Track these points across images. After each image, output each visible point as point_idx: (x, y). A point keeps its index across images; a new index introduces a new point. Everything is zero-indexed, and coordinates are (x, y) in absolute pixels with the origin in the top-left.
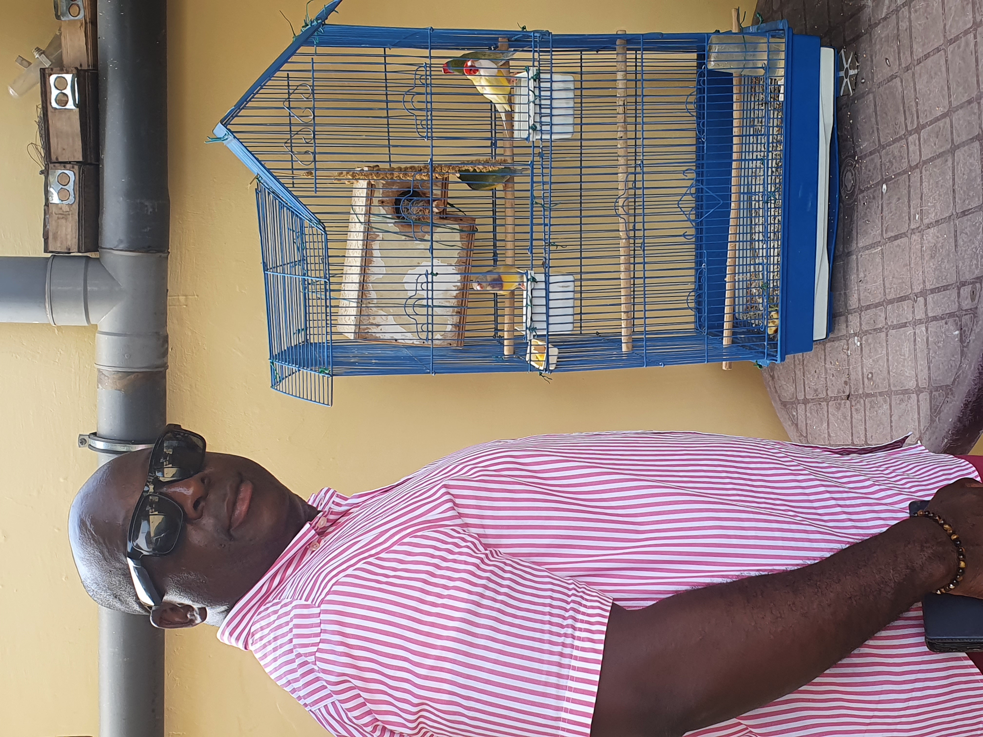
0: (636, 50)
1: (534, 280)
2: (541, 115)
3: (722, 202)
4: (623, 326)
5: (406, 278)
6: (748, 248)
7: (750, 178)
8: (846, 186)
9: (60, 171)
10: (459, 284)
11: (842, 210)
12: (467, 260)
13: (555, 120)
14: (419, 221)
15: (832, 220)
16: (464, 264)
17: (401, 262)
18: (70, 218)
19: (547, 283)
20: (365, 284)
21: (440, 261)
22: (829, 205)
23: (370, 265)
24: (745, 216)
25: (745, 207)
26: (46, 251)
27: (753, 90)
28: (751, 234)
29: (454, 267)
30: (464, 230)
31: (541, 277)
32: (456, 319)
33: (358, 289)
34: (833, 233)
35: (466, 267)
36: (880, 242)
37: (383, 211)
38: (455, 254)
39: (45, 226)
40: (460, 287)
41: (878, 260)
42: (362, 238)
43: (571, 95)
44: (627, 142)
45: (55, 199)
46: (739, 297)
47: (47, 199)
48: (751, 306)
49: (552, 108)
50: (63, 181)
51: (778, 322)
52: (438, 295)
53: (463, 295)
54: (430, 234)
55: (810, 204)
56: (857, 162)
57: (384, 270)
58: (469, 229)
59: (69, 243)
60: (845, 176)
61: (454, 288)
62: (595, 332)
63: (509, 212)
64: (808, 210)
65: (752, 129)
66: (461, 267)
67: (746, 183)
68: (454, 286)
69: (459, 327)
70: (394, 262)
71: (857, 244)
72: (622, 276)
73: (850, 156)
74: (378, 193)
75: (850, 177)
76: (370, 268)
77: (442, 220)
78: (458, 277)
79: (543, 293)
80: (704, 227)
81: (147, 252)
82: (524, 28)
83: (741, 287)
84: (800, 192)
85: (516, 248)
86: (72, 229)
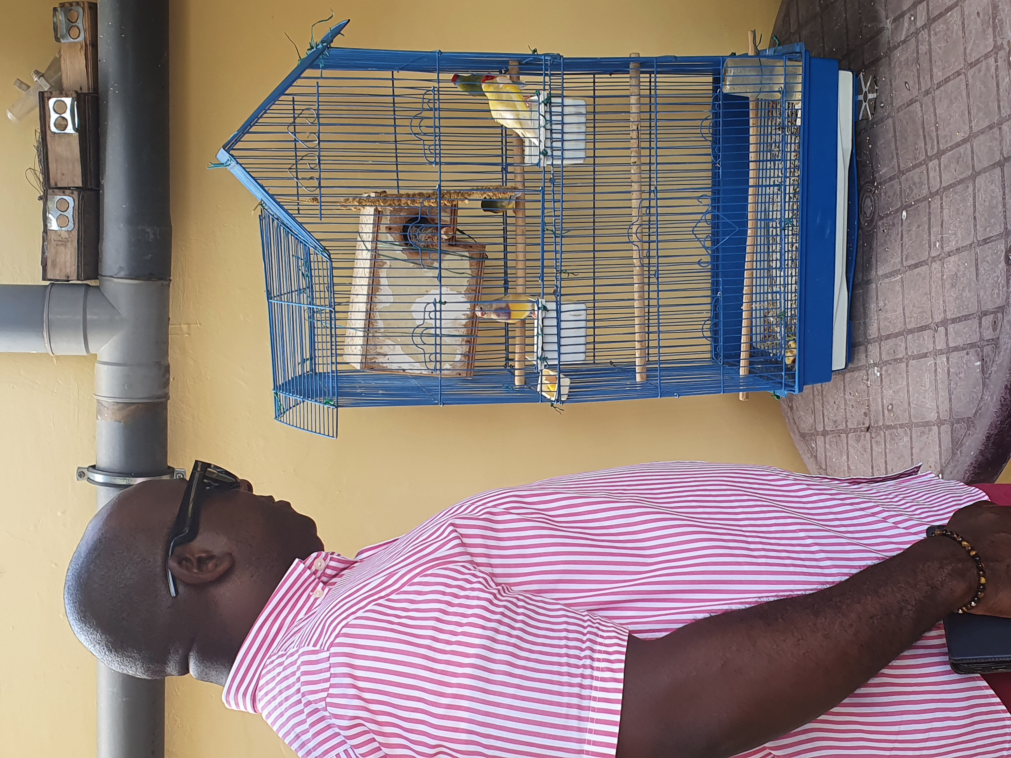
0: (650, 73)
1: (545, 309)
2: (552, 140)
3: (738, 229)
4: (637, 356)
5: (414, 307)
6: (766, 275)
7: (767, 204)
8: (865, 213)
9: (59, 197)
10: (468, 313)
11: (861, 237)
12: (477, 288)
13: (567, 145)
14: (427, 248)
15: (851, 247)
16: (474, 292)
17: (408, 290)
18: (69, 244)
19: (559, 311)
20: (372, 313)
21: (448, 289)
22: (847, 231)
23: (377, 293)
24: (762, 243)
25: (762, 234)
26: (44, 279)
27: (770, 114)
28: (769, 261)
29: (463, 296)
30: (474, 256)
31: (552, 306)
32: (465, 349)
33: (364, 318)
34: (852, 260)
35: (475, 296)
36: (899, 270)
37: (390, 238)
38: (465, 282)
39: (43, 253)
40: (470, 316)
41: (898, 288)
42: (368, 266)
43: (583, 119)
44: (640, 168)
45: (54, 225)
47: (45, 226)
48: (769, 334)
49: (563, 133)
50: (62, 207)
51: (796, 352)
52: (446, 323)
53: (473, 323)
54: (439, 261)
55: (828, 231)
56: (877, 187)
57: (391, 299)
58: (479, 256)
59: (68, 270)
60: (864, 202)
61: (463, 317)
62: (609, 361)
63: (520, 239)
64: (827, 237)
65: (769, 154)
66: (470, 296)
67: (763, 209)
68: (464, 315)
69: (469, 356)
70: (401, 290)
71: (876, 272)
72: (636, 304)
73: (869, 182)
74: (386, 220)
75: (870, 204)
76: (377, 296)
77: (451, 247)
78: (467, 306)
79: (554, 322)
80: (720, 254)
81: (149, 280)
82: (535, 51)
83: (758, 316)
84: (818, 218)
85: (527, 275)
86: (71, 258)
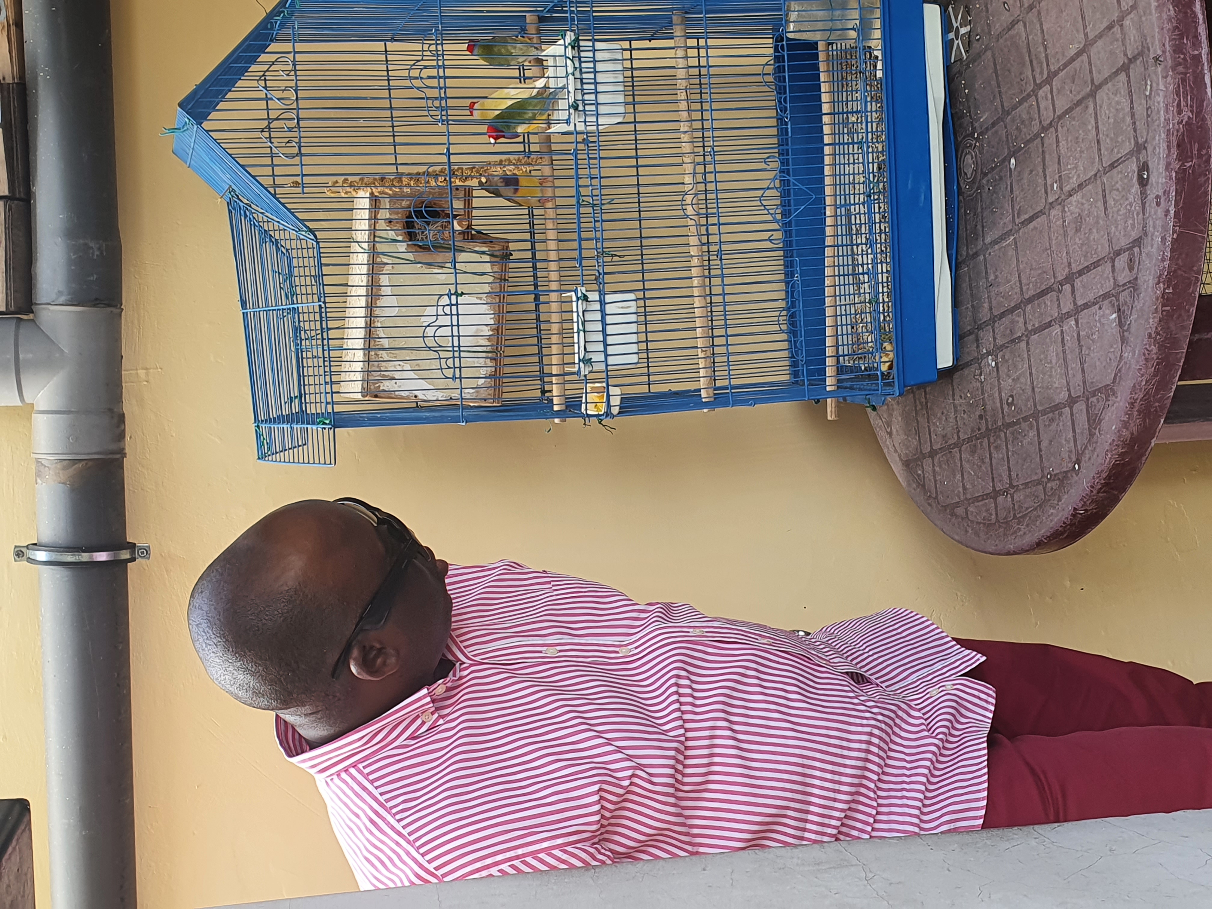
2: (583, 92)
3: (814, 197)
8: (966, 174)
10: (492, 322)
11: (962, 204)
12: (500, 295)
13: (602, 98)
14: (438, 245)
15: (952, 218)
16: (498, 301)
20: (372, 329)
22: (946, 200)
23: (378, 305)
24: (844, 233)
29: (484, 305)
30: (495, 253)
32: (490, 371)
34: (954, 234)
35: (500, 304)
36: (1011, 230)
37: (391, 234)
38: (486, 287)
41: (1011, 253)
42: (365, 273)
46: (842, 335)
49: (596, 83)
51: (891, 355)
55: (923, 197)
56: (977, 139)
57: (396, 312)
58: (501, 255)
60: (964, 160)
64: (921, 205)
65: (846, 127)
66: (493, 305)
69: (495, 379)
70: (410, 301)
71: (983, 240)
72: (696, 292)
73: (968, 135)
74: (384, 209)
75: (970, 161)
76: (378, 309)
77: (466, 242)
79: (598, 316)
80: (793, 229)
81: (95, 306)
83: (845, 332)
84: (910, 182)
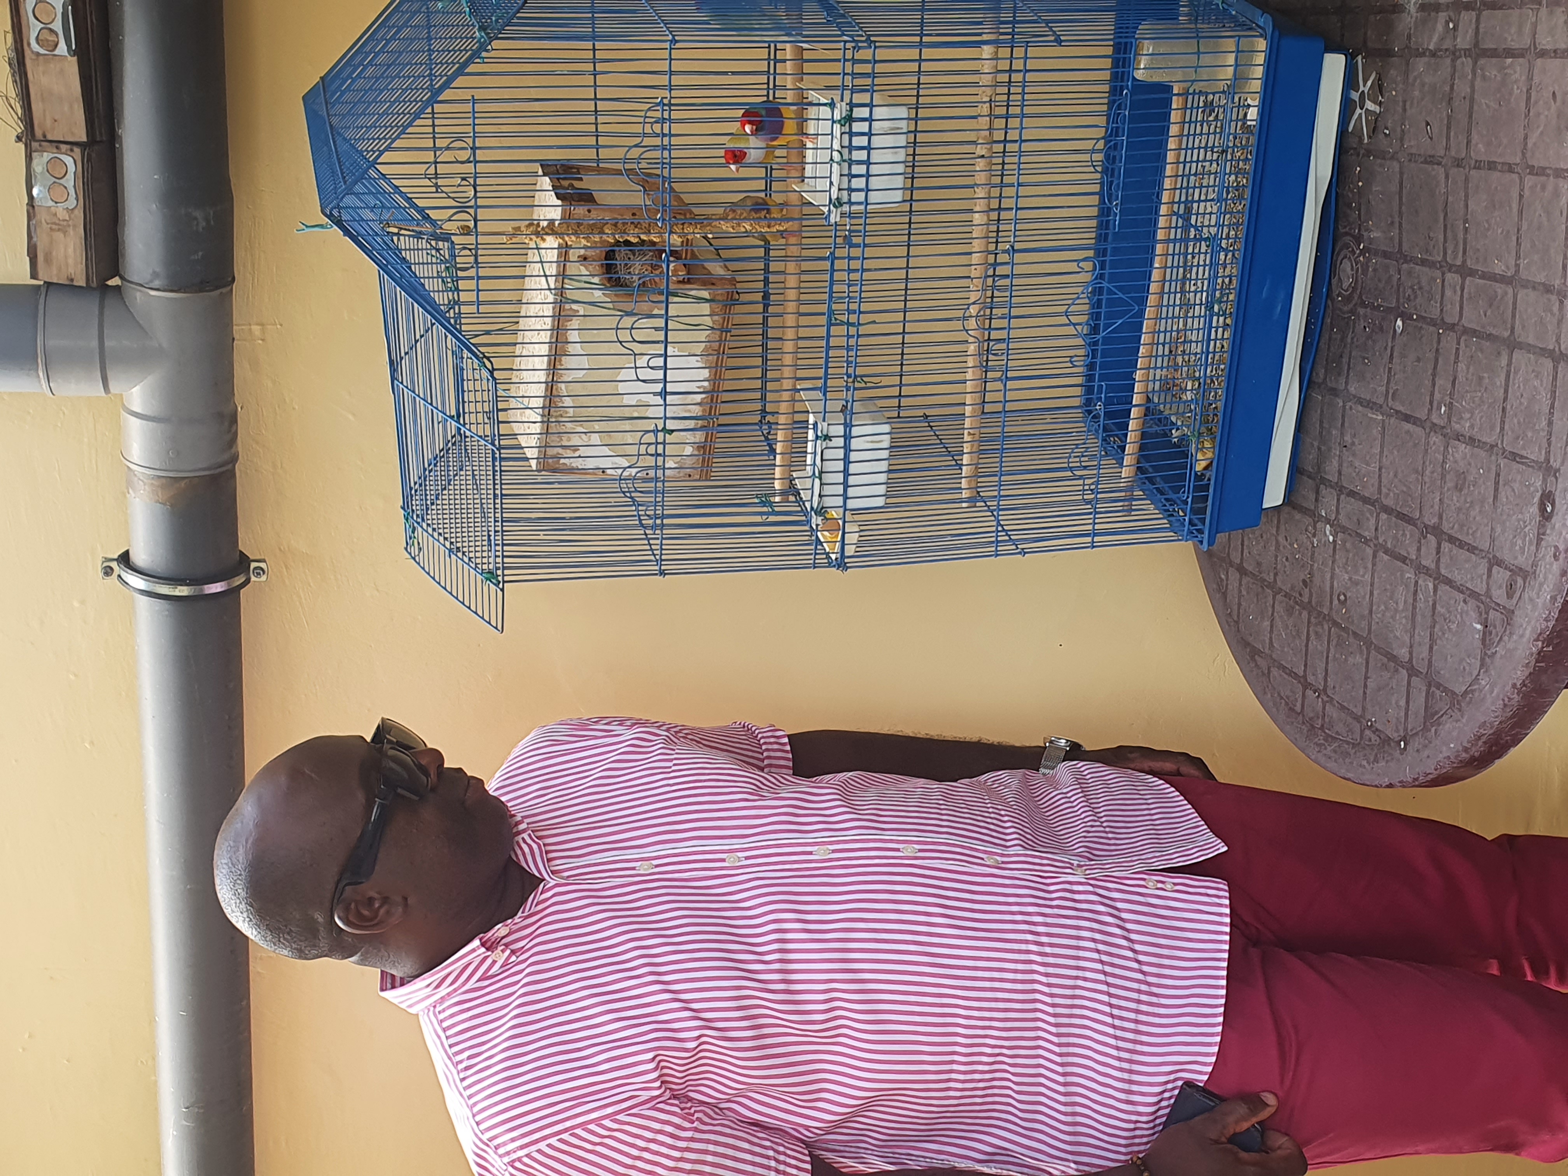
3: (1136, 308)
8: (1340, 280)
9: (52, 156)
10: (706, 384)
14: (644, 288)
15: (1313, 324)
16: (716, 353)
18: (71, 231)
20: (554, 386)
21: (676, 350)
22: (1310, 297)
26: (33, 275)
29: (698, 358)
30: (718, 298)
32: (700, 436)
33: (543, 394)
34: (1313, 345)
35: (718, 358)
38: (703, 336)
39: (30, 238)
40: (709, 389)
41: (1376, 432)
45: (44, 198)
47: (30, 198)
50: (56, 172)
53: (712, 400)
54: (664, 305)
55: (1279, 308)
58: (726, 298)
59: (71, 271)
61: (698, 390)
64: (1276, 318)
66: (710, 358)
68: (698, 387)
69: (705, 447)
71: (1347, 383)
75: (1349, 270)
78: (706, 373)
81: (196, 294)
84: (1265, 290)
85: (802, 285)
86: (75, 249)
